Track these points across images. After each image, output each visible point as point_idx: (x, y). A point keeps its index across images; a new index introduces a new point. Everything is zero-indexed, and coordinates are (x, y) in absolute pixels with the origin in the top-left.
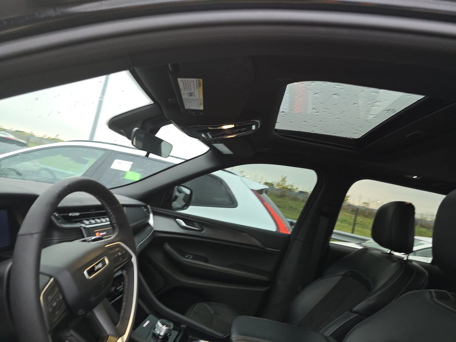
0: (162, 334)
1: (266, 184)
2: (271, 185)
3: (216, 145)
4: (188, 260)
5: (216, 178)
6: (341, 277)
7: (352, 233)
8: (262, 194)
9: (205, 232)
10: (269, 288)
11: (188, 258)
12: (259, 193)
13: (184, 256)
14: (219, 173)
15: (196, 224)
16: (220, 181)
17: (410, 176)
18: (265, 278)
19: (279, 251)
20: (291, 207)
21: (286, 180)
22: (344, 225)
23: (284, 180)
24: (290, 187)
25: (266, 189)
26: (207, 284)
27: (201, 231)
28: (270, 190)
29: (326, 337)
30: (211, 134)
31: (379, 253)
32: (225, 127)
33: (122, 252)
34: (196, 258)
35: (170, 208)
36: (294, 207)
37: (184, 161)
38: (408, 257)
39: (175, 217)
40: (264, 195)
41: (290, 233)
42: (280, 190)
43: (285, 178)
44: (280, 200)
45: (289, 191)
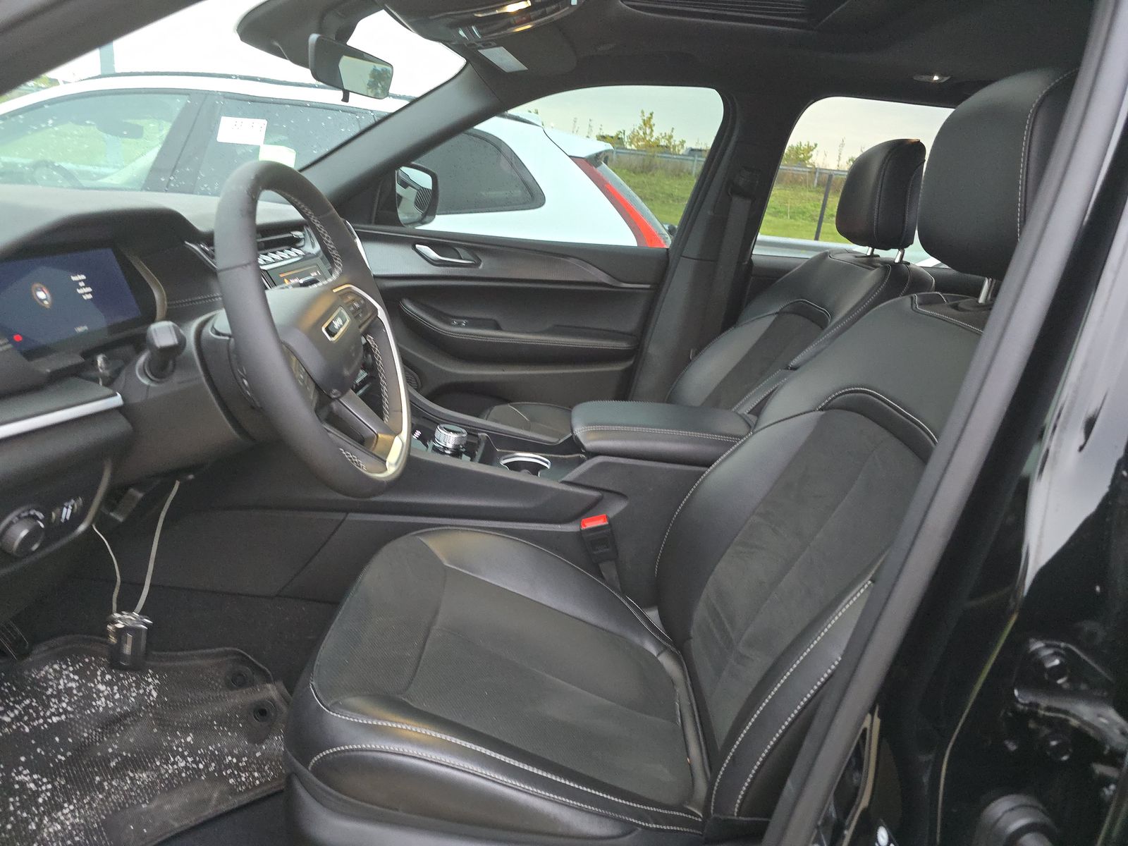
0: (450, 446)
1: (603, 138)
2: (617, 140)
3: (486, 53)
4: (458, 330)
5: (486, 138)
6: (773, 318)
7: (817, 238)
8: (598, 165)
9: (487, 267)
10: (630, 363)
11: (459, 325)
12: (590, 164)
13: (449, 323)
14: (493, 126)
15: (462, 252)
16: (496, 145)
17: (925, 78)
18: (622, 345)
19: (648, 286)
20: (671, 195)
21: (653, 121)
22: (800, 222)
23: (647, 123)
24: (663, 142)
25: (606, 151)
26: (507, 372)
27: (476, 265)
28: (614, 156)
29: (741, 416)
30: (478, 28)
31: (850, 257)
32: (511, 8)
33: (359, 302)
34: (474, 323)
35: (396, 222)
36: (676, 193)
37: (407, 102)
38: (902, 256)
39: (412, 241)
40: (604, 169)
41: (667, 246)
42: (640, 153)
43: (650, 119)
44: (643, 178)
45: (665, 153)
